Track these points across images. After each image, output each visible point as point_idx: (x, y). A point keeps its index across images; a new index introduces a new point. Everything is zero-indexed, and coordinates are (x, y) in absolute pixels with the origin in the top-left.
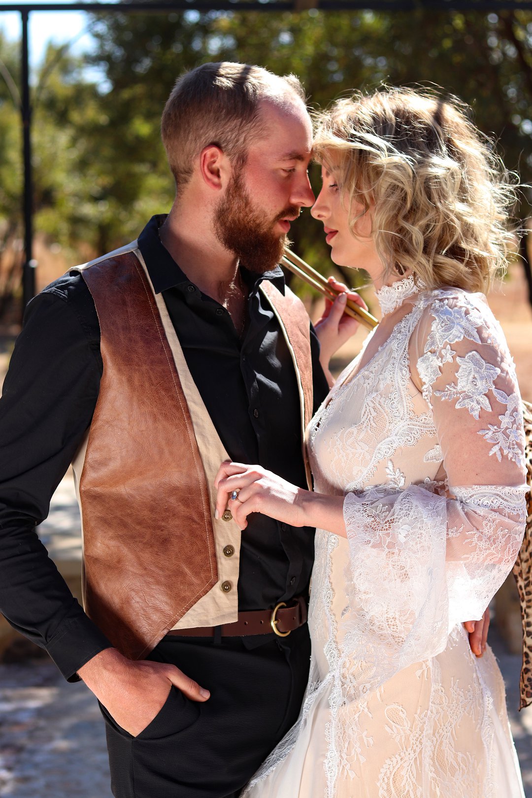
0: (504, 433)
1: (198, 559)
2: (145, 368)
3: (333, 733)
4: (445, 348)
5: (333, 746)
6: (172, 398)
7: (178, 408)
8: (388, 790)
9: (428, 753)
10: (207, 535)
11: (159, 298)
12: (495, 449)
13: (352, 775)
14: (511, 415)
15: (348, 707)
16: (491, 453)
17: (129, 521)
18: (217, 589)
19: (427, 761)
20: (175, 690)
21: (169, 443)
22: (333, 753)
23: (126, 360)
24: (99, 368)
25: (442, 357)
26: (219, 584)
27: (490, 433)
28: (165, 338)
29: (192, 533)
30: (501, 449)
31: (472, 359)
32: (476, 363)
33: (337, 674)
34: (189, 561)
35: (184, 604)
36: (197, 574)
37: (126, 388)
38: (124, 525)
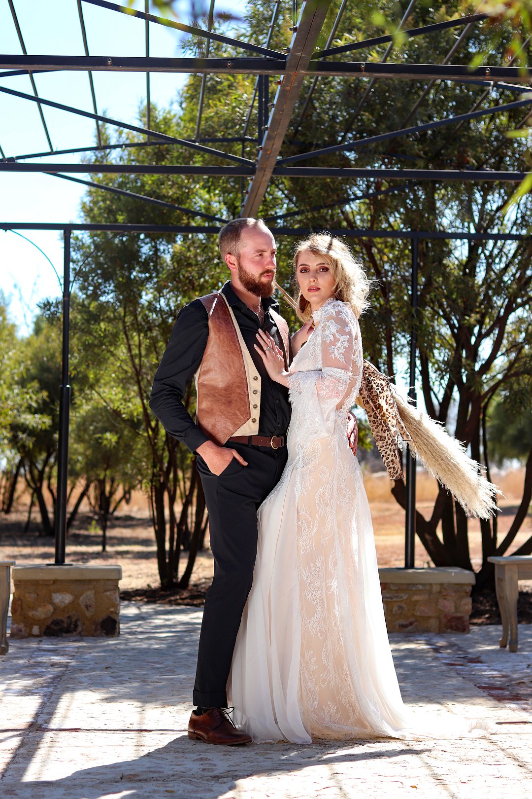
1: (243, 409)
2: (225, 333)
3: (298, 479)
5: (298, 483)
6: (235, 345)
7: (237, 350)
8: (320, 501)
9: (335, 487)
10: (247, 400)
11: (230, 309)
13: (305, 494)
15: (306, 467)
17: (216, 395)
18: (250, 421)
19: (335, 490)
20: (234, 459)
21: (233, 363)
22: (298, 485)
23: (218, 330)
24: (207, 334)
26: (251, 419)
29: (241, 399)
33: (300, 456)
34: (239, 410)
35: (237, 426)
36: (242, 415)
37: (218, 341)
38: (214, 396)
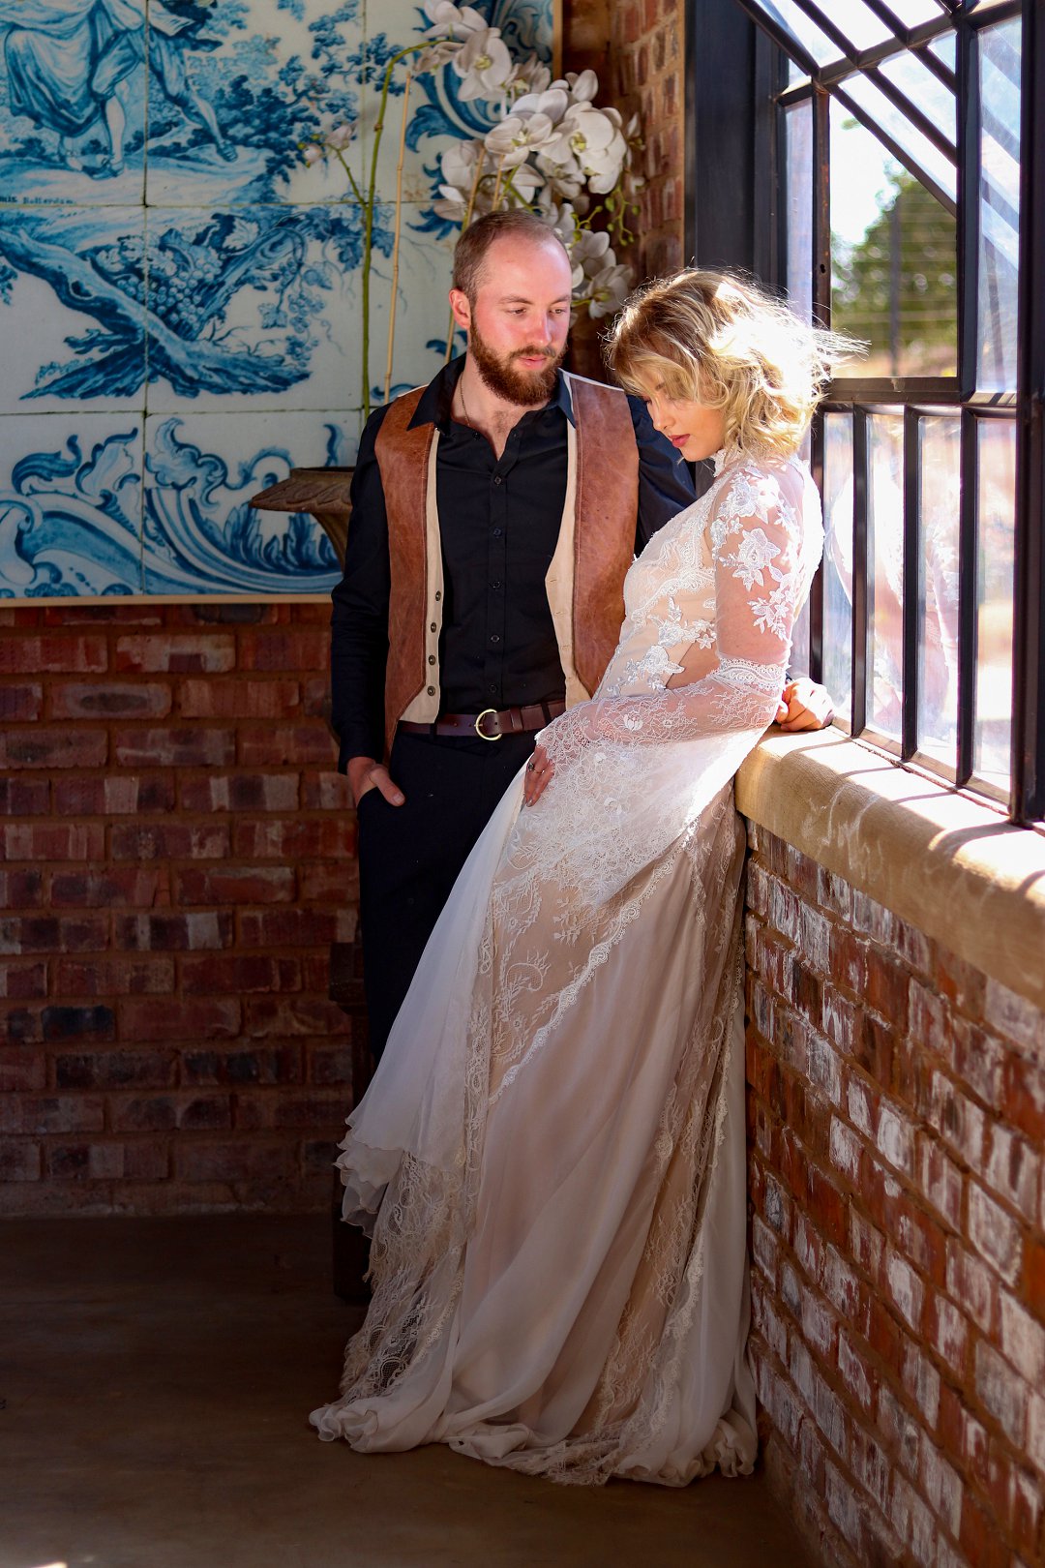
0: (772, 607)
4: (734, 519)
12: (760, 621)
14: (783, 592)
16: (755, 624)
25: (730, 526)
27: (759, 606)
28: (427, 461)
30: (765, 622)
31: (757, 535)
32: (760, 540)
